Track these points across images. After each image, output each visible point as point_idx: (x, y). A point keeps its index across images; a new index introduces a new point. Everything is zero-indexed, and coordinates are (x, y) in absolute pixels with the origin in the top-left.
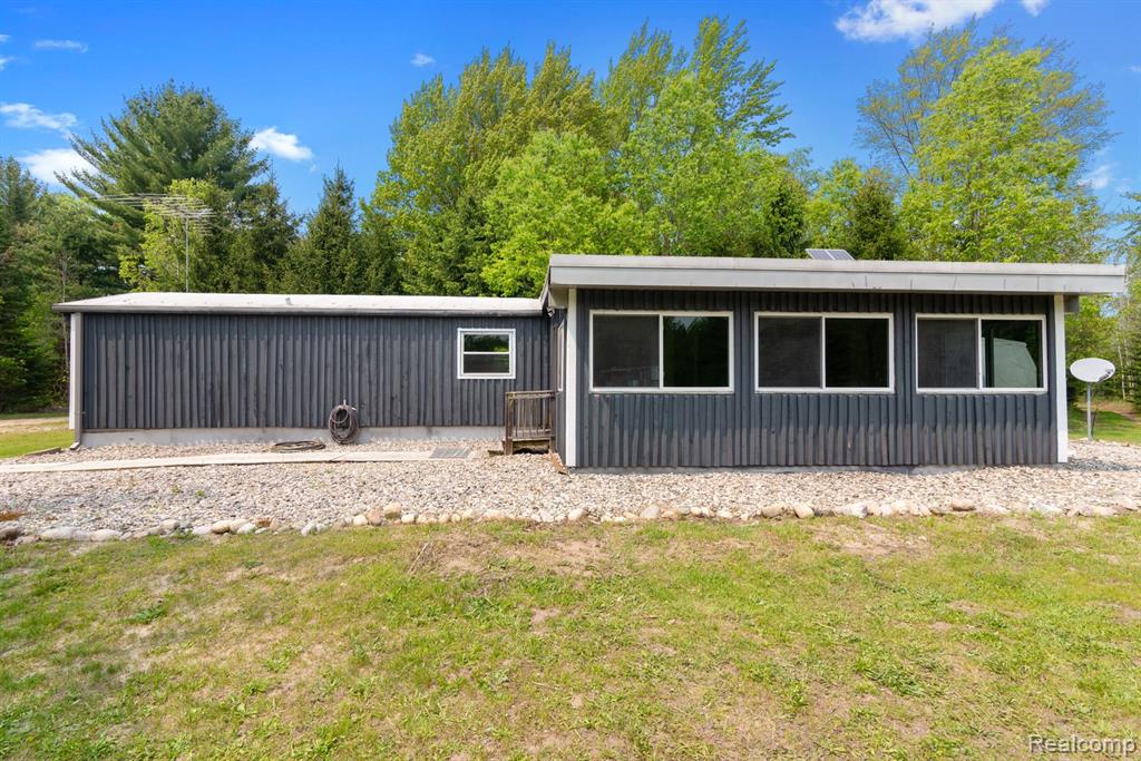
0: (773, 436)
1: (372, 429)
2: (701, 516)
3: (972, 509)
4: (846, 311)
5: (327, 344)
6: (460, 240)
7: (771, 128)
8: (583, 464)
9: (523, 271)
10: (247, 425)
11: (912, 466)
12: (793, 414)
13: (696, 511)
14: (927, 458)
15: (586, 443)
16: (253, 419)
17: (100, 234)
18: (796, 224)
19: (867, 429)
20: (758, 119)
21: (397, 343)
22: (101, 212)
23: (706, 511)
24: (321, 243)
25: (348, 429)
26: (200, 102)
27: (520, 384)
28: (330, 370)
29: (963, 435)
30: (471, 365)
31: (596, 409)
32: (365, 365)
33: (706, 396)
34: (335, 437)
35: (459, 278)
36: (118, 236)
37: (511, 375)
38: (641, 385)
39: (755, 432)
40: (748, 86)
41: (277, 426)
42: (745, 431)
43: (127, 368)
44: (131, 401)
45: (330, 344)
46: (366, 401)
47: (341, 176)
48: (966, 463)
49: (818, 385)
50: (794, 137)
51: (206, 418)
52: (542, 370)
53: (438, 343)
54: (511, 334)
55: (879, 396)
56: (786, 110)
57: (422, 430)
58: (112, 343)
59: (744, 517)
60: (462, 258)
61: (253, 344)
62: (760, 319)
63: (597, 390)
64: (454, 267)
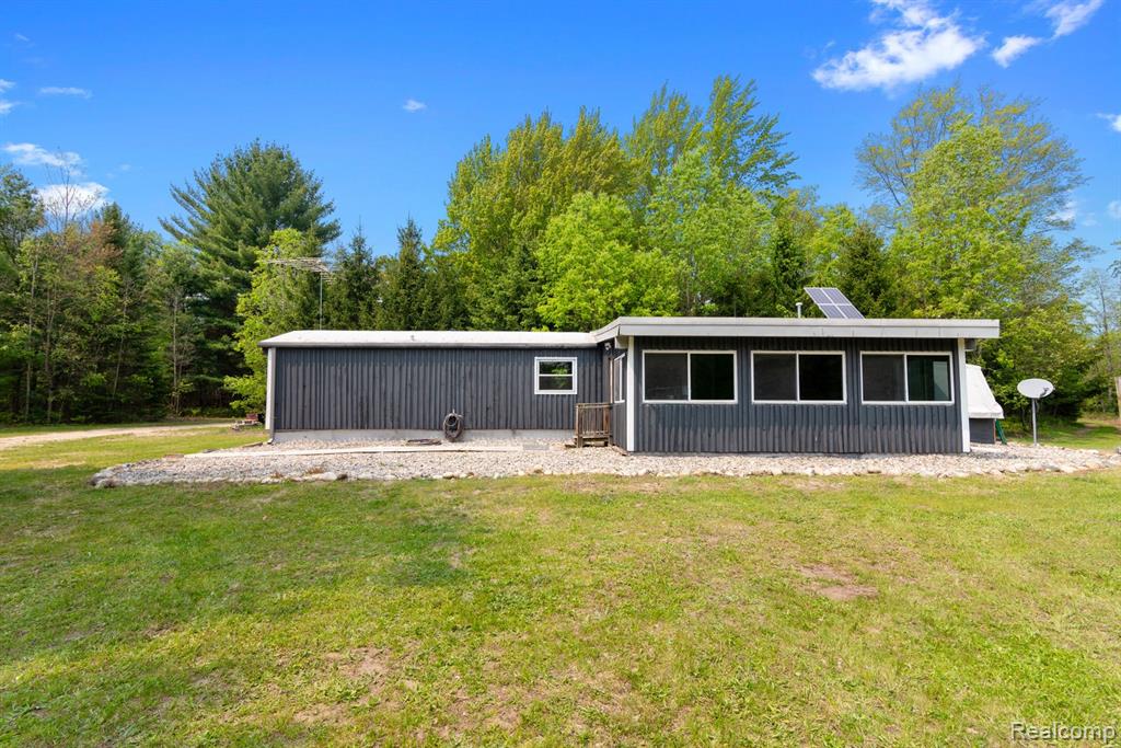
0: (764, 433)
1: (473, 431)
2: (715, 474)
3: (879, 472)
4: (812, 349)
5: (441, 369)
6: (518, 281)
7: (779, 172)
8: (638, 450)
9: (570, 306)
10: (385, 427)
11: (860, 453)
12: (778, 418)
13: (713, 471)
14: (870, 448)
15: (641, 435)
16: (389, 422)
17: (202, 271)
18: (797, 264)
19: (828, 428)
20: (767, 166)
21: (491, 368)
22: (199, 252)
23: (718, 471)
24: (403, 284)
25: (456, 431)
26: (281, 157)
27: (581, 398)
28: (443, 387)
29: (895, 432)
30: (545, 384)
31: (647, 415)
32: (468, 384)
33: (719, 406)
34: (448, 437)
35: (516, 313)
36: (216, 273)
37: (574, 391)
38: (675, 398)
39: (752, 429)
40: (756, 137)
41: (406, 428)
42: (745, 429)
43: (304, 387)
44: (307, 410)
45: (444, 369)
46: (469, 410)
47: (411, 224)
48: (897, 451)
49: (795, 399)
50: (800, 178)
51: (357, 422)
52: (596, 387)
53: (521, 368)
54: (574, 361)
55: (836, 406)
56: (793, 156)
57: (509, 432)
58: (294, 369)
59: (741, 475)
60: (519, 296)
61: (390, 369)
62: (755, 355)
63: (648, 401)
64: (511, 303)
